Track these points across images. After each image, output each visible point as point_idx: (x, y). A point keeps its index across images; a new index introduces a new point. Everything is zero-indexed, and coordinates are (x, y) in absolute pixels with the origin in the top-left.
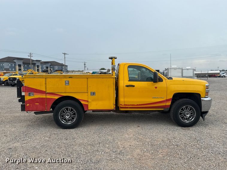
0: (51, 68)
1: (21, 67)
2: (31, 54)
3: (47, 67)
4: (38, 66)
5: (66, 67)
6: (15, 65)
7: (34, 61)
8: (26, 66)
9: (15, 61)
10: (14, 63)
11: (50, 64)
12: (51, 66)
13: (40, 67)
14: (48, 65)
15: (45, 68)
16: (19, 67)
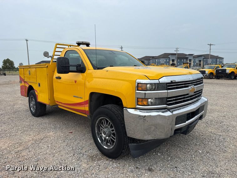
0: (203, 61)
1: (174, 62)
2: (177, 49)
3: (200, 61)
4: (190, 60)
5: (221, 60)
6: (169, 60)
7: (187, 55)
8: (179, 60)
9: (170, 56)
10: (169, 59)
11: (203, 57)
12: (205, 60)
13: (192, 61)
14: (201, 59)
15: (198, 62)
16: (172, 62)
